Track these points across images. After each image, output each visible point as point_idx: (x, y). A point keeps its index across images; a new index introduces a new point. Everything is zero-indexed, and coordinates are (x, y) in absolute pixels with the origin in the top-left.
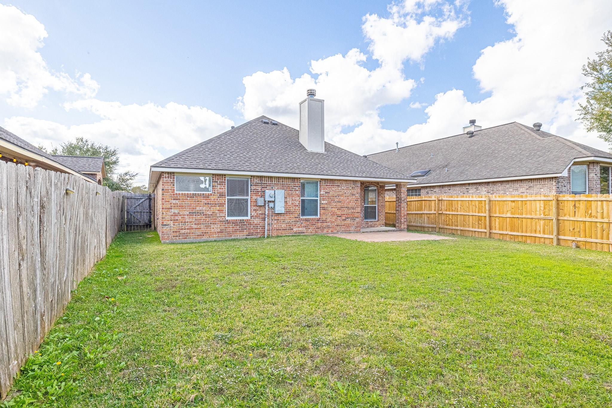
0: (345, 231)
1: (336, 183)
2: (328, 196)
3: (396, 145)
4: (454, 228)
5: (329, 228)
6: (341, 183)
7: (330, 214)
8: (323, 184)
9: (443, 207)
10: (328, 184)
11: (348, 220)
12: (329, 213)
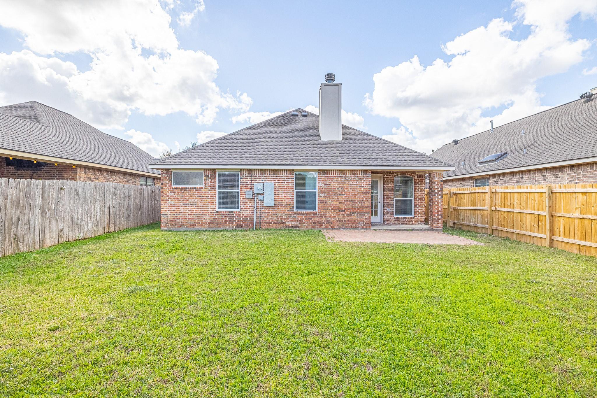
0: (349, 227)
1: (338, 174)
2: (327, 189)
4: (509, 230)
5: (329, 223)
6: (344, 173)
7: (330, 208)
8: (322, 175)
9: (497, 202)
10: (327, 175)
11: (354, 215)
12: (328, 207)
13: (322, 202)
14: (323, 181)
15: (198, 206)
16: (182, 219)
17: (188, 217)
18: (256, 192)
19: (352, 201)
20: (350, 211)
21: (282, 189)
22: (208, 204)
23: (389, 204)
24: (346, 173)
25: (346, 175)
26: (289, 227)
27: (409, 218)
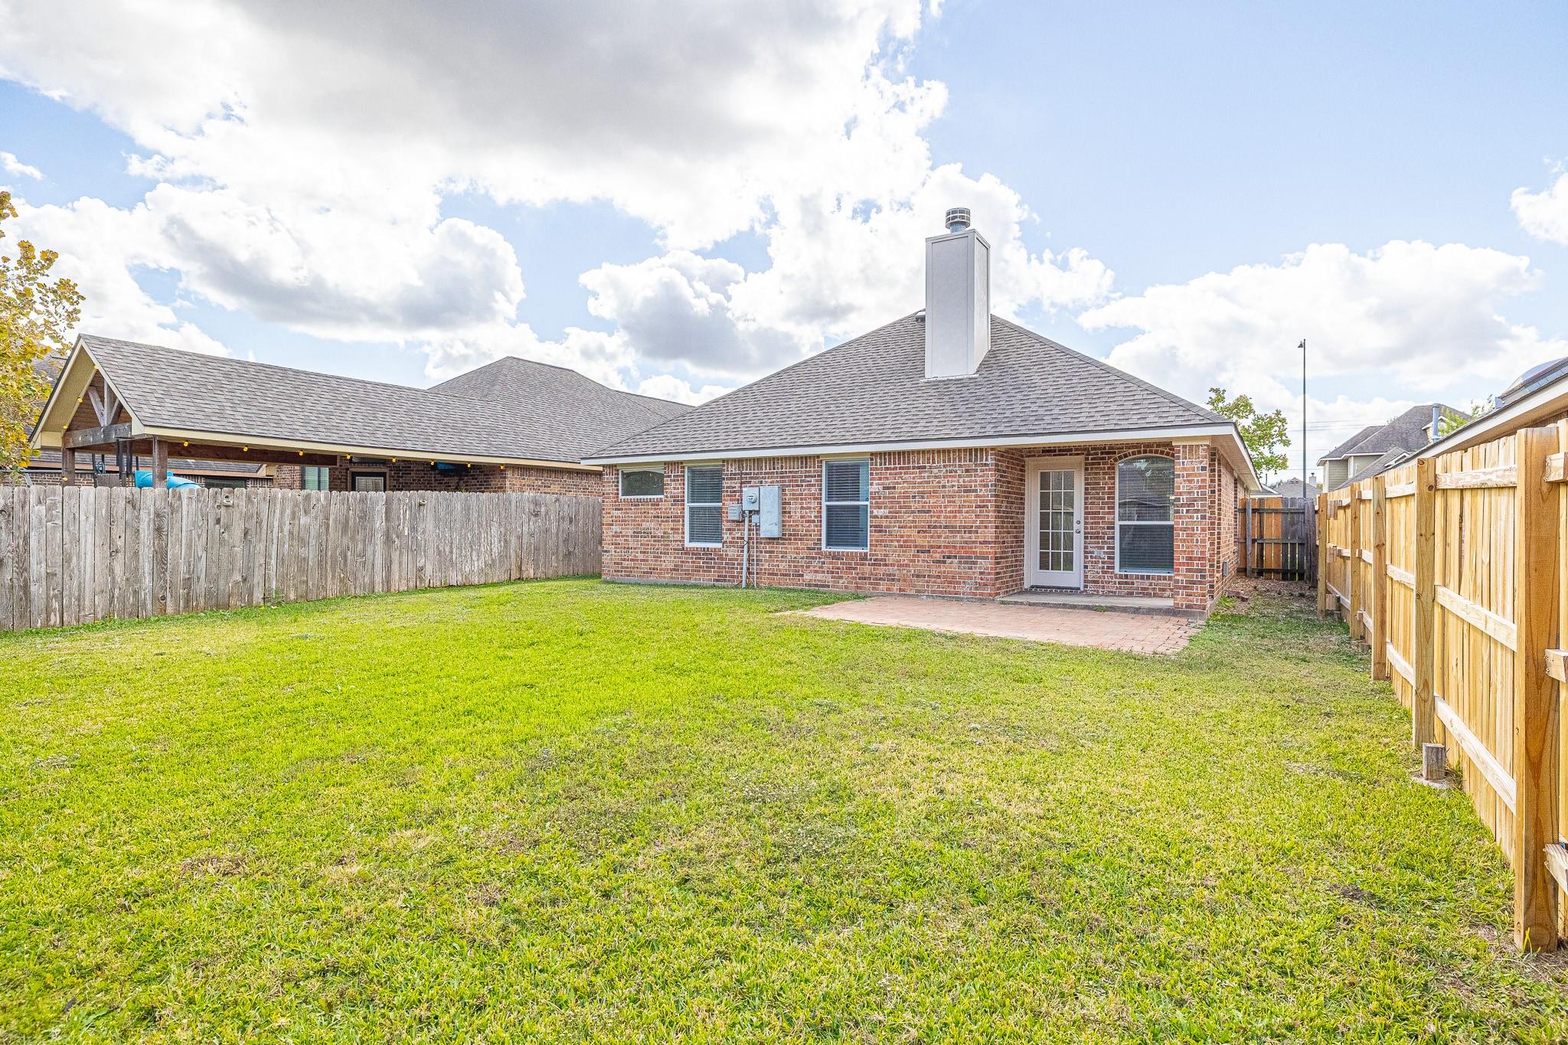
1: (914, 461)
2: (889, 498)
5: (893, 580)
6: (929, 459)
7: (896, 543)
8: (878, 466)
11: (952, 563)
12: (892, 541)
13: (879, 529)
14: (880, 479)
15: (655, 537)
16: (632, 560)
17: (640, 556)
18: (747, 507)
19: (946, 527)
20: (943, 552)
21: (797, 499)
22: (670, 531)
23: (1101, 538)
24: (933, 459)
25: (934, 463)
26: (810, 585)
27: (1159, 578)
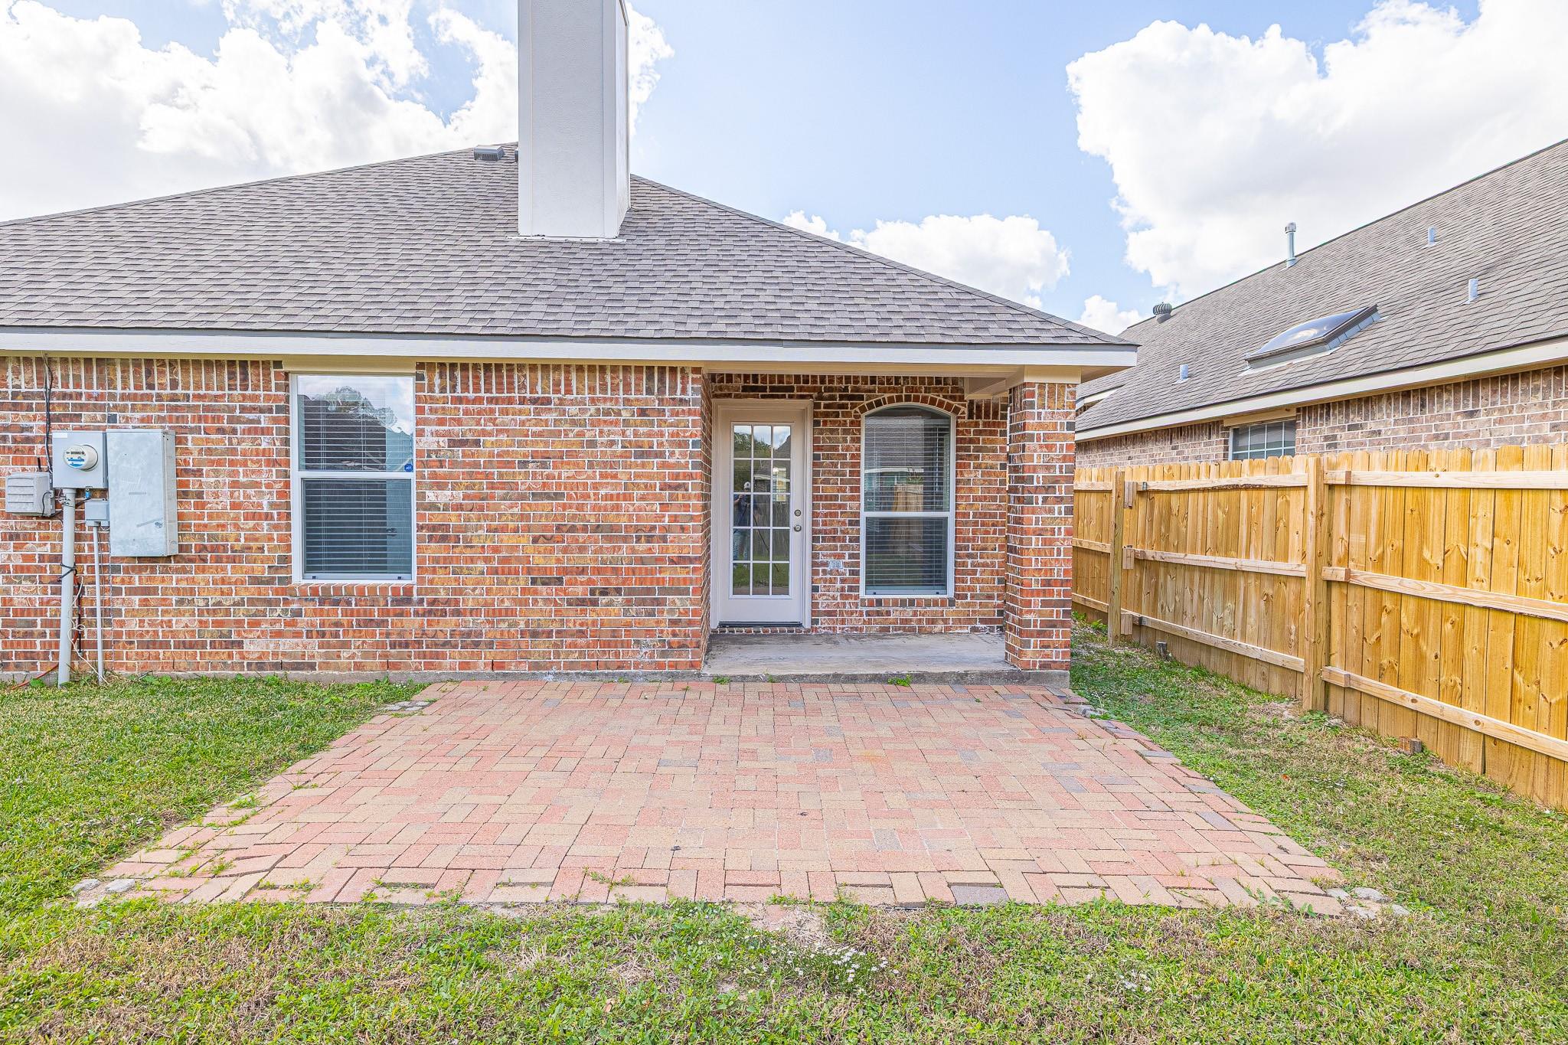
0: (586, 665)
1: (522, 387)
2: (465, 465)
3: (1287, 237)
4: (1428, 703)
5: (477, 644)
6: (557, 384)
7: (481, 565)
8: (437, 394)
9: (1357, 539)
10: (466, 389)
11: (610, 604)
12: (472, 560)
13: (439, 534)
14: (441, 422)
18: (66, 479)
19: (597, 528)
20: (590, 582)
21: (219, 463)
23: (839, 539)
24: (568, 385)
25: (568, 391)
26: (260, 666)
27: (928, 603)
